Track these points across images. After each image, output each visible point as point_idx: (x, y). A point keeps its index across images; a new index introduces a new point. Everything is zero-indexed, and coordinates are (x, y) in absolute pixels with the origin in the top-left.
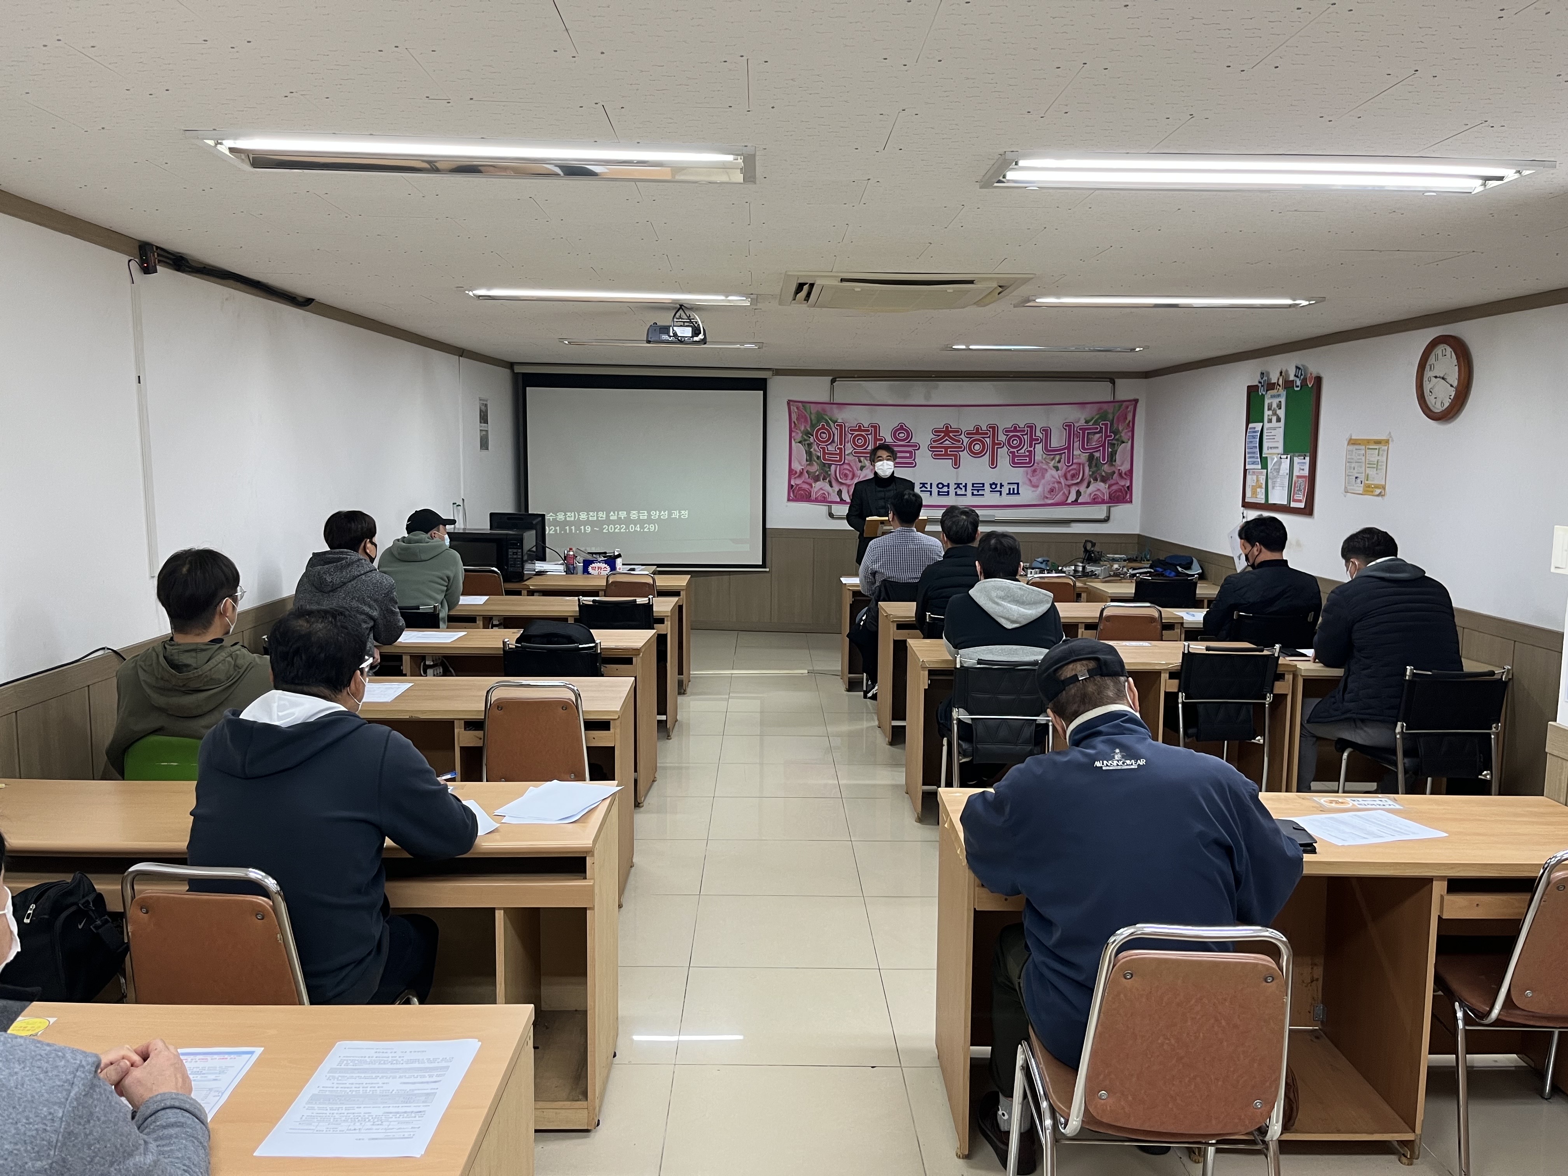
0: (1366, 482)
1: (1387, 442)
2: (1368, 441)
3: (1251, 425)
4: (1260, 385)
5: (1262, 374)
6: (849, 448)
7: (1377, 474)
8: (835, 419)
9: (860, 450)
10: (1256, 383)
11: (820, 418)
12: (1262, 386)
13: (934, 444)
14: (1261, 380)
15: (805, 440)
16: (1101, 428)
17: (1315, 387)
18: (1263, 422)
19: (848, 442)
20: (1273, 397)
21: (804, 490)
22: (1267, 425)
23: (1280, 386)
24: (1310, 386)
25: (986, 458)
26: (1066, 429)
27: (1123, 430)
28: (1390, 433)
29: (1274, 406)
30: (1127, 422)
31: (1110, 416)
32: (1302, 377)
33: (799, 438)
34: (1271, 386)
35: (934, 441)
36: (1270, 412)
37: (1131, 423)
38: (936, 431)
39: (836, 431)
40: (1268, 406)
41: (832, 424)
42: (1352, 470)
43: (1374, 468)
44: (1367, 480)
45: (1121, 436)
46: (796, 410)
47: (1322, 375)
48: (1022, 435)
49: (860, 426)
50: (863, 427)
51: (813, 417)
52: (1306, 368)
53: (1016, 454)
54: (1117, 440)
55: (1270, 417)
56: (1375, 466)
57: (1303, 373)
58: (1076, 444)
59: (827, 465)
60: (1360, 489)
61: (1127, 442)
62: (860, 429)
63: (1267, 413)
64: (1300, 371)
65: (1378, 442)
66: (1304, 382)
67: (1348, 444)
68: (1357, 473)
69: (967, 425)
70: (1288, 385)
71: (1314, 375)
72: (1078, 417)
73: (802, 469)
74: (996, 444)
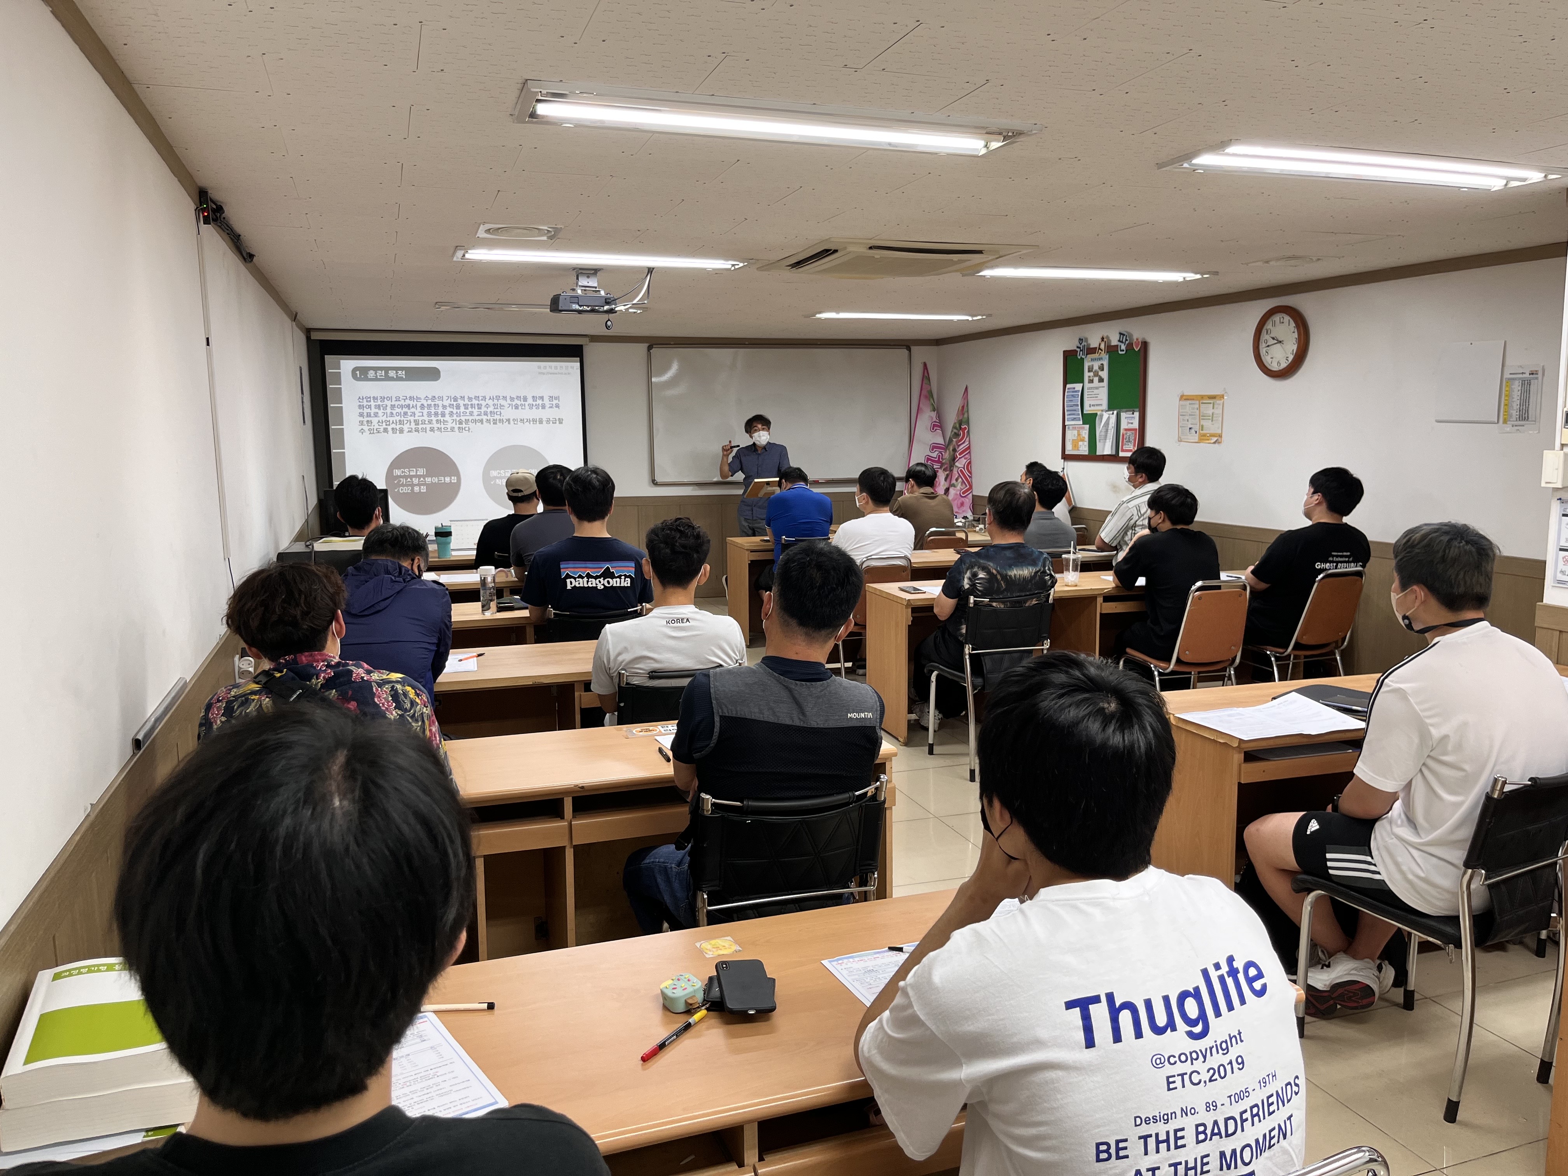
0: (1201, 432)
1: (1222, 397)
2: (1202, 397)
3: (1068, 386)
4: (1079, 350)
5: (1081, 340)
7: (1213, 424)
10: (1075, 348)
12: (1081, 351)
14: (1079, 346)
17: (1142, 351)
18: (1082, 382)
20: (1092, 360)
22: (1087, 385)
23: (1102, 350)
24: (1137, 350)
28: (1225, 389)
29: (1096, 368)
32: (1127, 342)
34: (1091, 351)
36: (1091, 374)
40: (1089, 368)
42: (1186, 422)
43: (1210, 419)
44: (1202, 430)
47: (1148, 340)
52: (1131, 336)
55: (1091, 378)
56: (1211, 418)
57: (1128, 338)
60: (1196, 438)
63: (1087, 375)
64: (1125, 337)
65: (1213, 397)
66: (1130, 347)
67: (1180, 400)
68: (1192, 424)
70: (1112, 350)
71: (1140, 340)
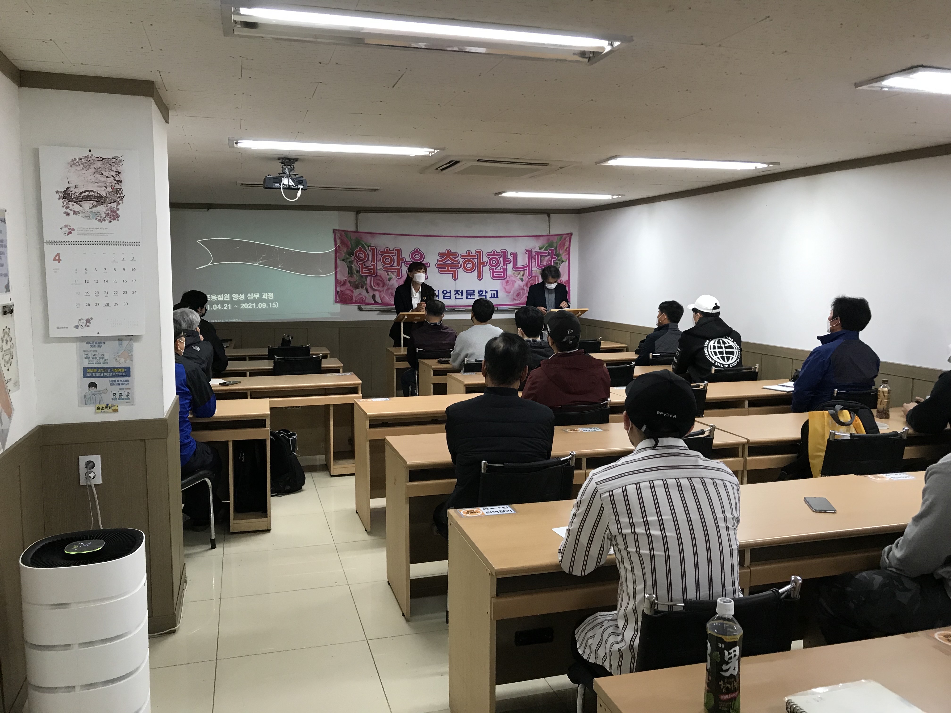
6: (380, 266)
8: (369, 244)
9: (387, 266)
11: (358, 243)
13: (440, 263)
15: (347, 258)
16: (549, 253)
19: (379, 261)
21: (347, 295)
25: (475, 273)
26: (527, 254)
27: (562, 253)
30: (565, 248)
31: (555, 245)
33: (343, 258)
35: (440, 261)
37: (568, 249)
38: (441, 254)
39: (370, 253)
41: (367, 248)
45: (562, 257)
46: (340, 237)
48: (498, 257)
49: (387, 250)
50: (390, 250)
51: (353, 243)
53: (495, 270)
54: (559, 260)
58: (534, 264)
59: (364, 277)
61: (565, 262)
62: (387, 252)
69: (462, 251)
72: (535, 245)
73: (346, 279)
74: (482, 264)
